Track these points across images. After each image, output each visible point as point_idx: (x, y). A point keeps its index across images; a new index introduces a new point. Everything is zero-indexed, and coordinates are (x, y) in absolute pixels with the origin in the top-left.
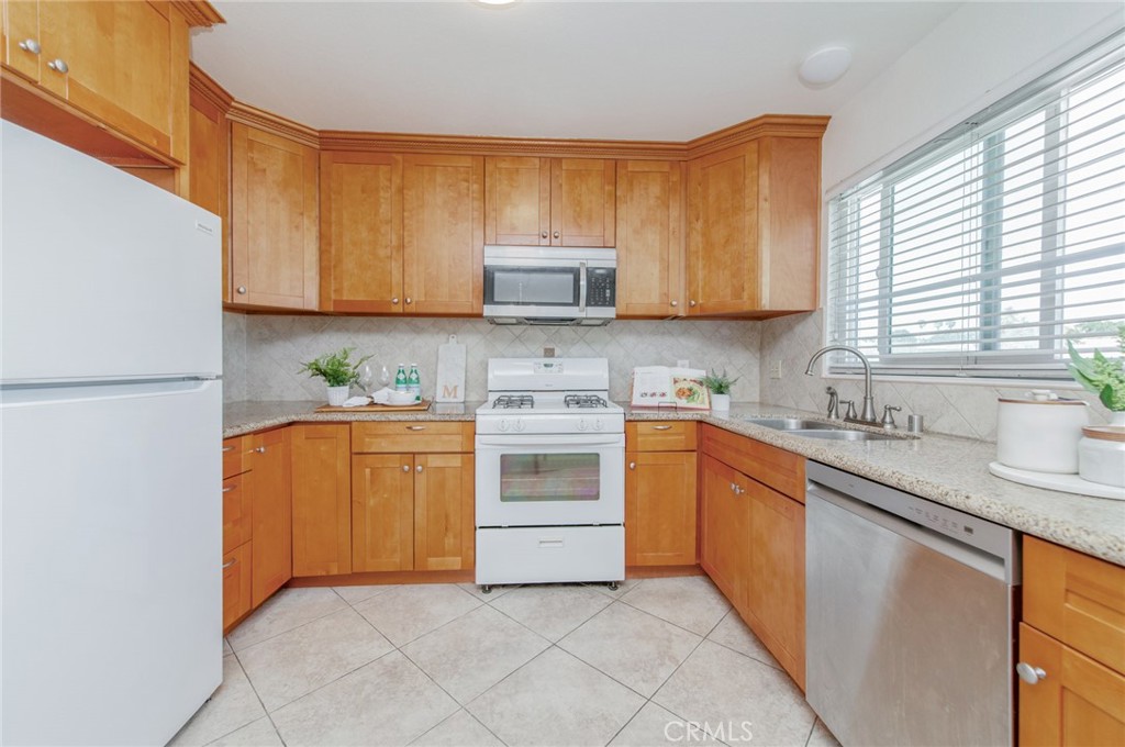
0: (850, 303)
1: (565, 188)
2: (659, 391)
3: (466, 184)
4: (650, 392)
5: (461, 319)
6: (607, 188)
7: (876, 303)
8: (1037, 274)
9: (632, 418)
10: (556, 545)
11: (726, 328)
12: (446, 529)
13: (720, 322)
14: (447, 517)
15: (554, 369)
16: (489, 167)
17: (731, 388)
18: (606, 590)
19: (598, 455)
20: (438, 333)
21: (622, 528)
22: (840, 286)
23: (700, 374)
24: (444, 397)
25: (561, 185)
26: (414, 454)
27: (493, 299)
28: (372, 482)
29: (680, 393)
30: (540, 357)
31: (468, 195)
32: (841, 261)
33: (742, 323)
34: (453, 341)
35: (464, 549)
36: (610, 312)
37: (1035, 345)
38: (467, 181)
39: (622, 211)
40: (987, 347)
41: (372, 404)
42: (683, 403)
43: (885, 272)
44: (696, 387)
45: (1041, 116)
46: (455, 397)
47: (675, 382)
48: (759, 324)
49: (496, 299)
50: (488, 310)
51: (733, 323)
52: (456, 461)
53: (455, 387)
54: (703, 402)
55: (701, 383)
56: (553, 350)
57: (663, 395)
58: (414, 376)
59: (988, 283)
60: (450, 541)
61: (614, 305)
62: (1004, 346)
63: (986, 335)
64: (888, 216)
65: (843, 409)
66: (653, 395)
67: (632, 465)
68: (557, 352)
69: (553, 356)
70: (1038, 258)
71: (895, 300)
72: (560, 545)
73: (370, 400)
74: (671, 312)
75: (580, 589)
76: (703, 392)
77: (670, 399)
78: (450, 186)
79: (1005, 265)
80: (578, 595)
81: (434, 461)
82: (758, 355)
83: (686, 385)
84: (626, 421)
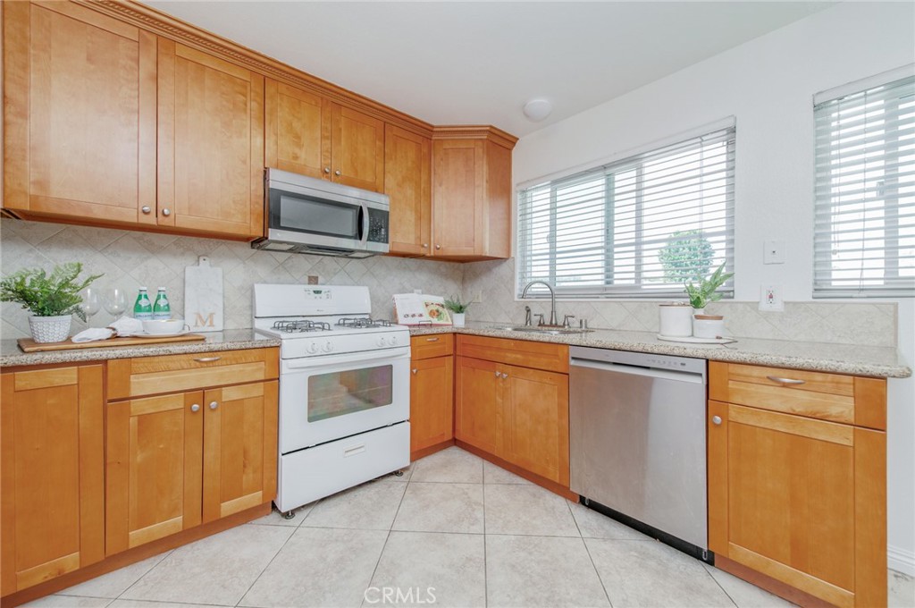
0: (529, 256)
1: (343, 133)
2: (417, 313)
3: (242, 98)
4: (411, 314)
5: (215, 240)
6: (377, 143)
7: (548, 257)
8: (633, 248)
9: (414, 334)
10: (359, 450)
11: (444, 266)
12: (245, 466)
13: (440, 262)
14: (245, 452)
15: (323, 295)
16: (270, 90)
17: (468, 309)
18: (395, 478)
19: (391, 366)
20: (183, 254)
21: (409, 423)
22: (524, 245)
23: (441, 300)
24: (196, 325)
25: (340, 129)
26: (203, 389)
27: (279, 223)
28: (140, 432)
29: (432, 313)
30: (305, 284)
31: (245, 111)
32: (524, 230)
33: (452, 264)
34: (205, 264)
35: (265, 482)
36: (382, 247)
37: (633, 282)
38: (245, 96)
39: (389, 165)
40: (608, 283)
41: (115, 337)
42: (435, 321)
43: (552, 238)
44: (440, 309)
45: (634, 173)
46: (211, 325)
47: (427, 306)
48: (462, 265)
49: (282, 225)
50: (274, 234)
51: (447, 264)
52: (258, 390)
53: (211, 315)
54: (447, 320)
55: (442, 306)
56: (316, 278)
57: (421, 315)
58: (162, 302)
59: (608, 250)
60: (249, 477)
61: (387, 242)
62: (616, 282)
63: (607, 277)
64: (553, 208)
65: (535, 319)
66: (413, 316)
67: (415, 371)
68: (321, 280)
69: (317, 283)
70: (633, 241)
71: (558, 256)
72: (362, 449)
73: (113, 332)
74: (422, 251)
75: (376, 484)
76: (445, 312)
77: (426, 319)
78: (223, 93)
79: (616, 243)
80: (377, 490)
81: (230, 394)
82: (461, 287)
83: (435, 308)
84: (412, 336)
